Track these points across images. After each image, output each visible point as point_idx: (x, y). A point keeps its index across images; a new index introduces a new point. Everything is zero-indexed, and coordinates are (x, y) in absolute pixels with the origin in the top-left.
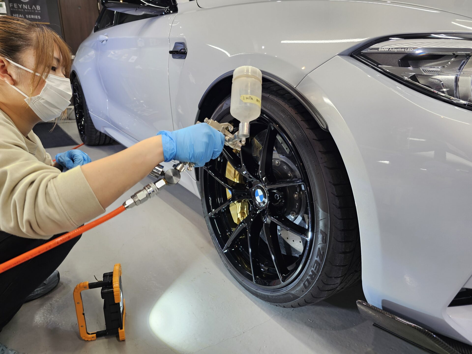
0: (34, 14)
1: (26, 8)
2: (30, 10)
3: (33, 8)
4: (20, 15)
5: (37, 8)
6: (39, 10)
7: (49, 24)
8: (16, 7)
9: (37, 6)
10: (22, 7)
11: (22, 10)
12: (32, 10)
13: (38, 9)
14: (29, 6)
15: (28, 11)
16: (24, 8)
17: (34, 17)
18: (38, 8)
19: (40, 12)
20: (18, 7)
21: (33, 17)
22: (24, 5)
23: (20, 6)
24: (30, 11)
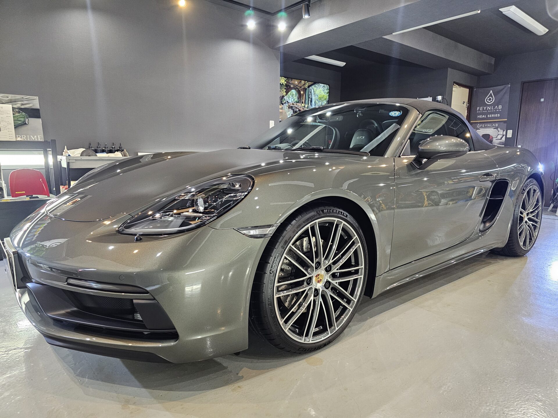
0: (494, 113)
1: (490, 109)
2: (493, 110)
3: (495, 109)
4: (484, 116)
6: (500, 109)
7: (506, 120)
8: (481, 109)
9: (499, 106)
10: (487, 107)
11: (486, 111)
14: (492, 107)
15: (491, 111)
16: (488, 109)
17: (494, 116)
20: (483, 108)
23: (485, 108)
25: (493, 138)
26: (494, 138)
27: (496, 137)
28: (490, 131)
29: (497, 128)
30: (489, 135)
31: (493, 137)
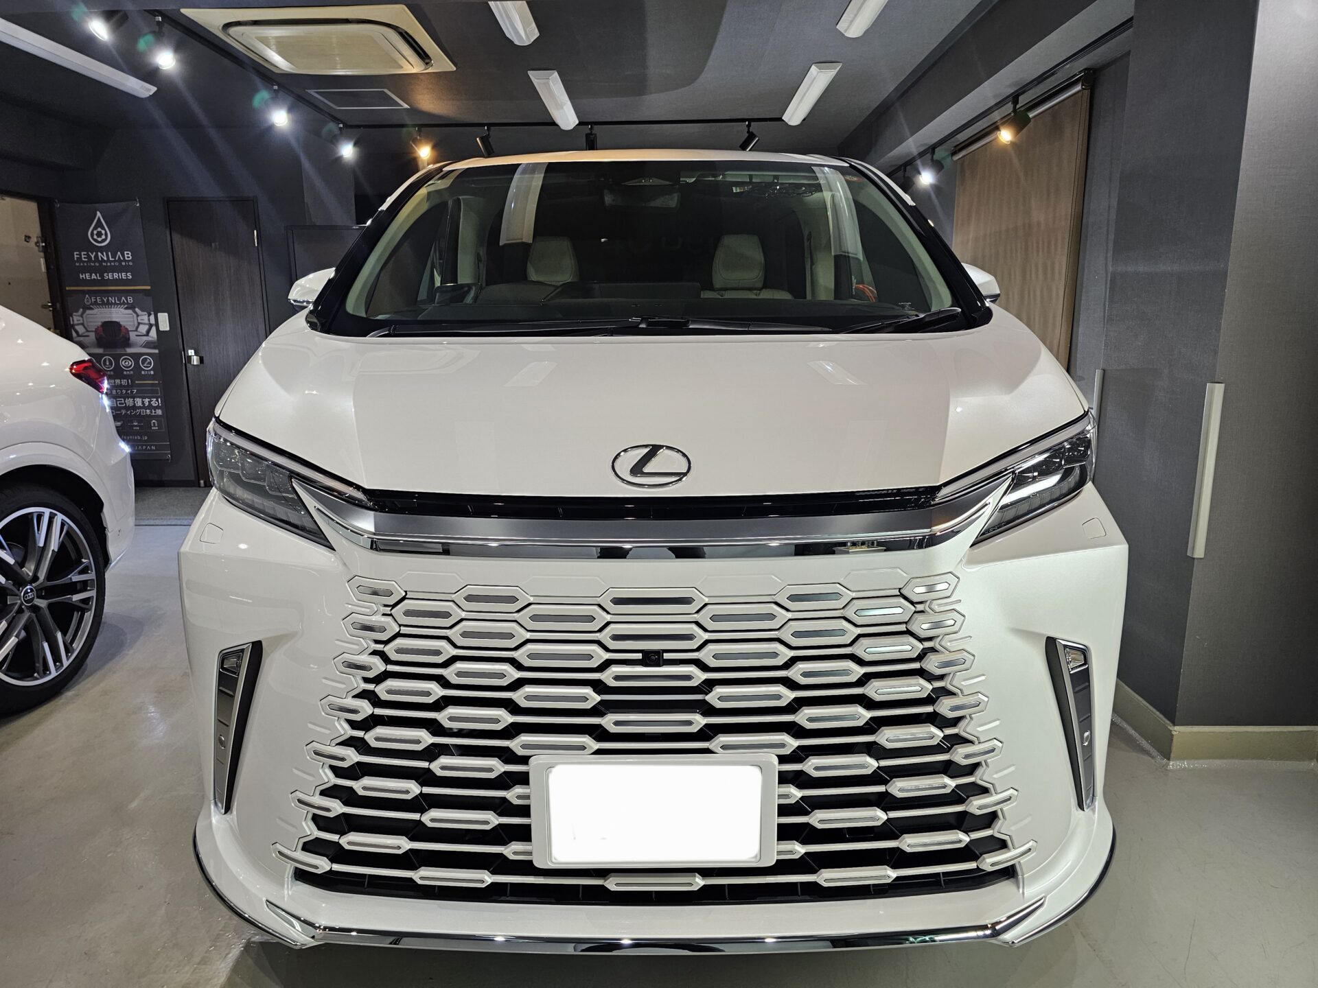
0: (120, 269)
1: (105, 259)
2: (111, 262)
3: (117, 258)
4: (93, 274)
5: (126, 256)
6: (128, 261)
7: (149, 288)
8: (85, 258)
9: (125, 253)
10: (97, 255)
11: (97, 264)
12: (114, 261)
13: (126, 259)
14: (109, 253)
15: (109, 264)
16: (100, 259)
17: (118, 277)
18: (128, 255)
19: (131, 264)
20: (89, 257)
21: (116, 276)
22: (99, 254)
23: (93, 256)
24: (113, 264)
25: (127, 331)
26: (130, 333)
27: (134, 329)
28: (119, 314)
29: (131, 307)
30: (117, 324)
31: (129, 329)
